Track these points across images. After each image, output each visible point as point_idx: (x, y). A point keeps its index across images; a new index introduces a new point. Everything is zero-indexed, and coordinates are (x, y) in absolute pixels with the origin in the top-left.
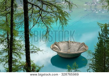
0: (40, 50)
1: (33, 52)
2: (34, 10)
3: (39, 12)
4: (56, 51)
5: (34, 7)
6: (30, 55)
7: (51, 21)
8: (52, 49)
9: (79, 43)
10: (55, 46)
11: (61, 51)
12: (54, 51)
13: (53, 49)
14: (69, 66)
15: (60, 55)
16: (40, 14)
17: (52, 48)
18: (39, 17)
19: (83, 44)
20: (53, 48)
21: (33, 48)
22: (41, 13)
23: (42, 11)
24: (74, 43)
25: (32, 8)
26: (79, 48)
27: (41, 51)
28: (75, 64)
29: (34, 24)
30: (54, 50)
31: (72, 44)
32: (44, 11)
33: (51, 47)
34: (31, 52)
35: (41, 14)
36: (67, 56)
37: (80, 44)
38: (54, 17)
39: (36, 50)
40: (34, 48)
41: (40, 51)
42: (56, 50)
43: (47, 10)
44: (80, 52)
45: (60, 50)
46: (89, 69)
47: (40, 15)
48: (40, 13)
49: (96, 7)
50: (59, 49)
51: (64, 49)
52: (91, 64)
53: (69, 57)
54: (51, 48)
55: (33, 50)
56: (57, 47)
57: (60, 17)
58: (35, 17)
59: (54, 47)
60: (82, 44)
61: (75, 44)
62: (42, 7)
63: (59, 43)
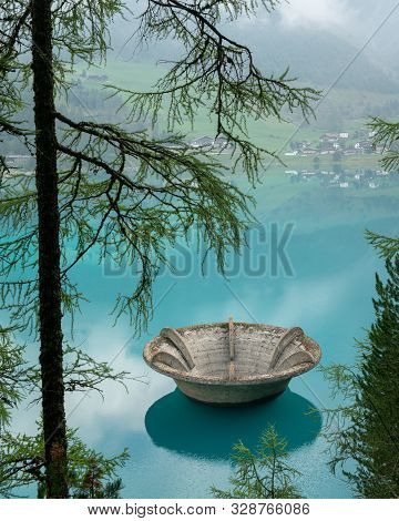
0: (111, 373)
1: (77, 387)
2: (82, 183)
3: (107, 192)
4: (168, 373)
5: (86, 167)
6: (62, 401)
7: (162, 231)
8: (152, 364)
9: (278, 330)
10: (165, 347)
11: (195, 373)
12: (162, 372)
13: (157, 364)
14: (243, 448)
15: (192, 393)
16: (111, 199)
17: (149, 358)
18: (106, 215)
19: (297, 333)
20: (155, 359)
21: (76, 365)
22: (118, 194)
23: (122, 183)
24: (251, 331)
25: (72, 172)
26: (279, 355)
27: (114, 378)
28: (270, 434)
29: (82, 247)
30: (161, 366)
31: (242, 336)
32: (131, 185)
33: (147, 354)
34: (67, 386)
35: (118, 198)
36: (221, 398)
37: (282, 335)
38: (177, 211)
39: (91, 376)
40: (80, 362)
41: (110, 376)
42: (168, 369)
43: (141, 180)
44: (285, 372)
45: (189, 366)
46: (337, 460)
47: (114, 205)
48: (114, 196)
49: (338, 163)
50: (183, 362)
51: (206, 360)
52: (352, 431)
53: (233, 401)
54: (145, 358)
55: (75, 377)
56: (173, 352)
57: (203, 212)
58: (86, 212)
59: (162, 353)
60: (291, 332)
61: (256, 337)
62: (122, 169)
63: (181, 332)
